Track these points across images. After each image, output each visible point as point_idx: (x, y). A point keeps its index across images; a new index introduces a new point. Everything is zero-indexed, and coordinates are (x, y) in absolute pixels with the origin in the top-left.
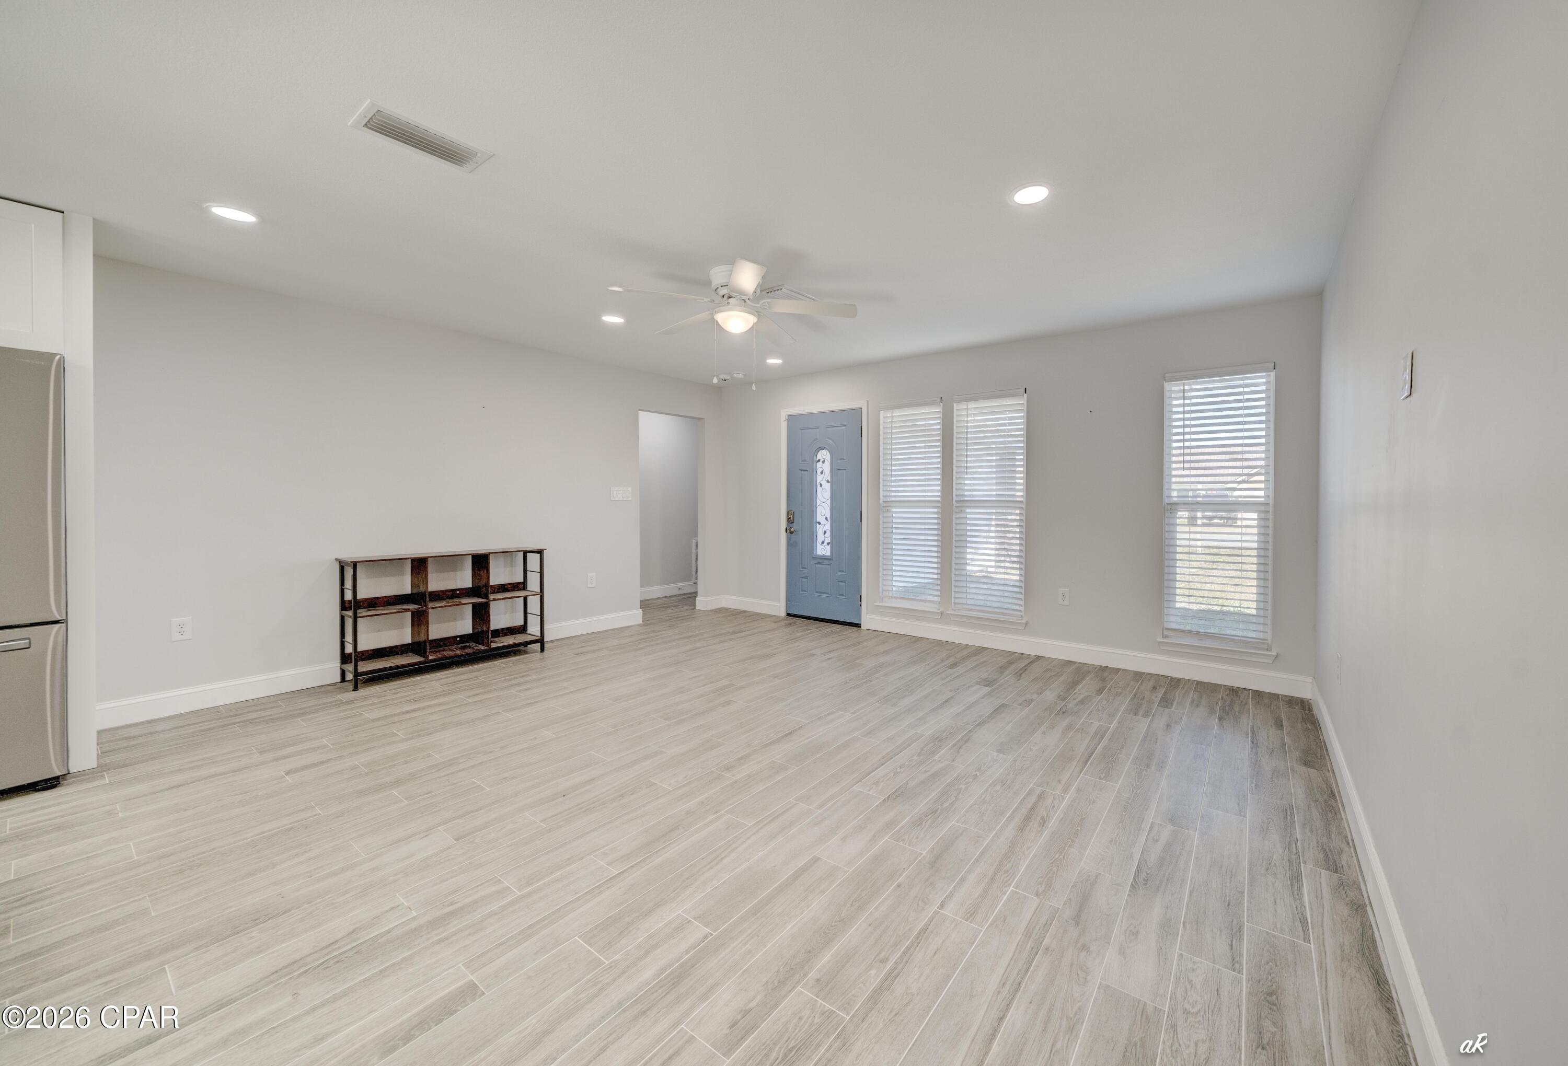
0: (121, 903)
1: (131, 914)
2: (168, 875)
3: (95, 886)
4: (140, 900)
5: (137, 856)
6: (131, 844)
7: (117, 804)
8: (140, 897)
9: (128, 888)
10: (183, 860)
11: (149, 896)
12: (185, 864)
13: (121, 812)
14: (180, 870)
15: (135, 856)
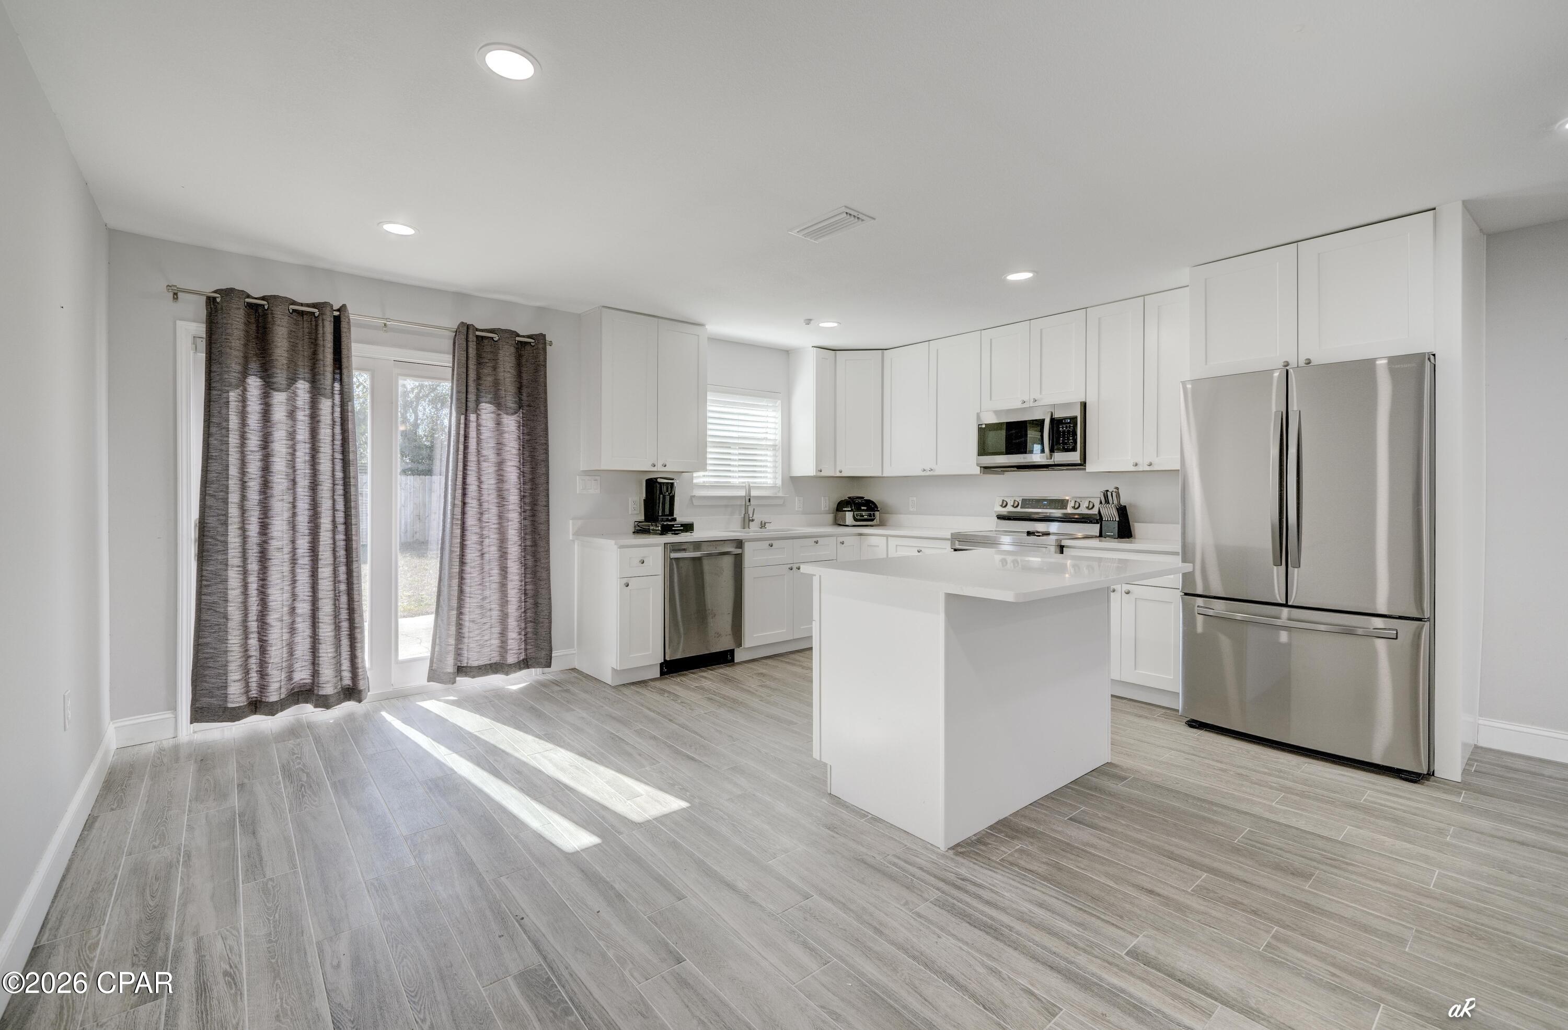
0: (1391, 918)
1: (1390, 934)
2: (1446, 924)
3: (1384, 888)
4: (1406, 927)
5: (1433, 887)
6: (1437, 871)
7: (1453, 827)
8: (1408, 925)
9: (1405, 909)
10: (1470, 921)
11: (1417, 931)
12: (1469, 926)
13: (1451, 836)
14: (1461, 928)
15: (1432, 885)
